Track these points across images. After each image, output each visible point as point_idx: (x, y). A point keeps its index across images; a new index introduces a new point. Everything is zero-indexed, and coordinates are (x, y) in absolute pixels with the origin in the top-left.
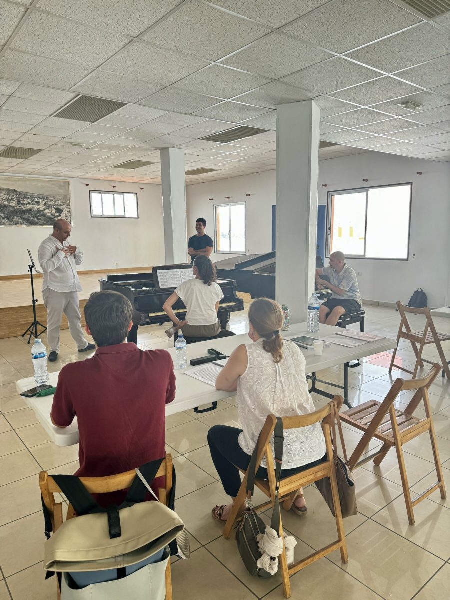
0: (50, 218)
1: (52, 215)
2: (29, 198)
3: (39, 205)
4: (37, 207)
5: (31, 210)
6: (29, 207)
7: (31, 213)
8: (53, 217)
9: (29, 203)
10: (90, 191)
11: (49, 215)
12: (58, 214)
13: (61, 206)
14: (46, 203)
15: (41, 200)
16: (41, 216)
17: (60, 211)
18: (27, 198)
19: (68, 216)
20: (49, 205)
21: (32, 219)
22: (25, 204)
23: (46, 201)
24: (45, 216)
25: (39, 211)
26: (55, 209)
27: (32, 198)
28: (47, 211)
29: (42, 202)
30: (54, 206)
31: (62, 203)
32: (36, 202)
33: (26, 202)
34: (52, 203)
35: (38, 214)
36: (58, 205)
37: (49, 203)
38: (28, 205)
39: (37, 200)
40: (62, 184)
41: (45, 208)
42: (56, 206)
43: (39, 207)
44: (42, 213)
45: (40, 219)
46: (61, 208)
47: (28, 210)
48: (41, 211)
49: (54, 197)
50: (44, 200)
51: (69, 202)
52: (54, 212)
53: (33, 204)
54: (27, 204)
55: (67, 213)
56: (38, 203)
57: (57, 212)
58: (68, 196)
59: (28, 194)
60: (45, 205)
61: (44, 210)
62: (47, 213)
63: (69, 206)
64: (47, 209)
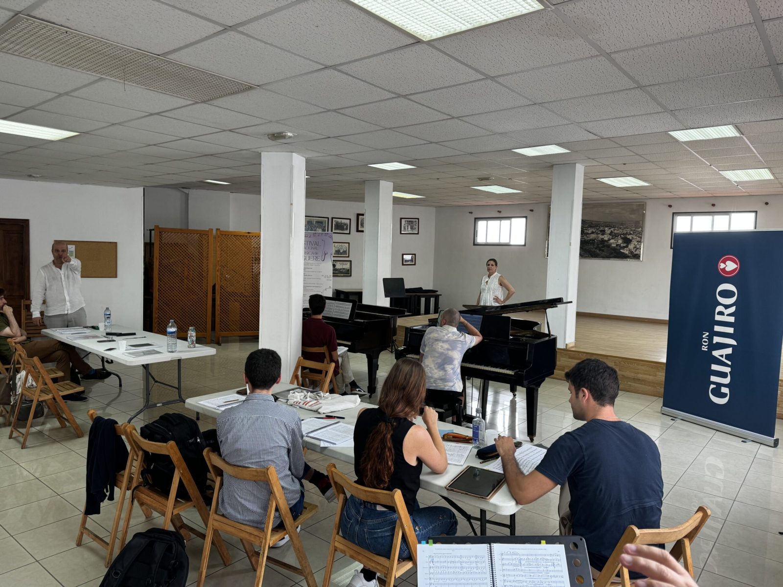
0: (614, 249)
1: (617, 245)
2: (594, 227)
3: (603, 235)
4: (601, 237)
5: (594, 240)
6: (593, 236)
7: (593, 244)
8: (618, 248)
9: (593, 233)
10: (673, 213)
11: (614, 245)
12: (625, 245)
13: (631, 234)
14: (612, 232)
15: (606, 229)
16: (604, 246)
17: (627, 241)
18: (591, 227)
19: (638, 247)
20: (615, 234)
21: (594, 250)
22: (588, 234)
23: (612, 229)
24: (609, 246)
25: (603, 241)
26: (622, 238)
27: (597, 226)
28: (612, 241)
29: (608, 231)
30: (621, 235)
31: (632, 231)
32: (601, 231)
33: (590, 232)
34: (620, 231)
35: (601, 244)
36: (627, 234)
37: (616, 232)
38: (592, 235)
39: (602, 228)
40: (635, 207)
41: (611, 237)
42: (623, 234)
43: (603, 237)
44: (606, 243)
45: (603, 251)
46: (629, 237)
47: (590, 240)
48: (606, 241)
49: (622, 224)
50: (610, 229)
51: (640, 229)
52: (620, 242)
53: (597, 234)
54: (590, 234)
55: (636, 243)
56: (603, 232)
57: (624, 242)
58: (641, 222)
59: (594, 223)
60: (611, 234)
61: (609, 240)
62: (611, 244)
63: (640, 235)
64: (612, 239)
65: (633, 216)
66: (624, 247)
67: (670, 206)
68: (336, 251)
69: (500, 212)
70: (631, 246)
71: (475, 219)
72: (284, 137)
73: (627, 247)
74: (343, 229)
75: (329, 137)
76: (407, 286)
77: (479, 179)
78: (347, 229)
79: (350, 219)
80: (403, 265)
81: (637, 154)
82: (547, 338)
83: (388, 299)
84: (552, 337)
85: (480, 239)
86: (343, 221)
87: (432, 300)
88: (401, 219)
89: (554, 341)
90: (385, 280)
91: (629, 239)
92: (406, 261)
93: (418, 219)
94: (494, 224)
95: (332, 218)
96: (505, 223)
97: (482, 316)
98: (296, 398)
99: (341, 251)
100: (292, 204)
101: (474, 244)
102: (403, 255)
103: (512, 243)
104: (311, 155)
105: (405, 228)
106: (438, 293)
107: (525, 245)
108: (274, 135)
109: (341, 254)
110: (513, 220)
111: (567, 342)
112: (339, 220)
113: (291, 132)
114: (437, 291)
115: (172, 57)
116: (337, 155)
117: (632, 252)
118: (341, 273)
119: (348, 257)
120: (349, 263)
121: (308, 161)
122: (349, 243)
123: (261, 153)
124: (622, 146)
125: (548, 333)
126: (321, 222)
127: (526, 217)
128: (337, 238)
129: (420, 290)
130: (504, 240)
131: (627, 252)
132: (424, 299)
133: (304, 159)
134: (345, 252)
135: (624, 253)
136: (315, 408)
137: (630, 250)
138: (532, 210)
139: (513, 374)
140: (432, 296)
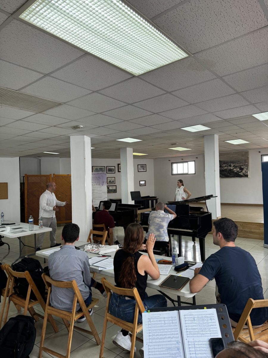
0: (236, 173)
1: (237, 171)
2: (226, 164)
3: (230, 167)
4: (229, 168)
5: (226, 170)
6: (226, 168)
7: (226, 171)
8: (238, 172)
9: (225, 166)
10: (261, 155)
11: (236, 171)
12: (241, 171)
13: (243, 166)
14: (234, 165)
15: (232, 164)
16: (231, 172)
17: (242, 169)
18: (224, 164)
19: (247, 171)
20: (236, 166)
21: (227, 174)
22: (223, 167)
23: (234, 164)
24: (233, 172)
25: (230, 170)
26: (239, 168)
27: (227, 163)
28: (235, 169)
29: (232, 165)
30: (238, 166)
31: (243, 164)
32: (229, 165)
33: (224, 166)
34: (238, 165)
36: (241, 166)
37: (236, 165)
39: (229, 164)
40: (243, 154)
41: (234, 168)
42: (240, 166)
43: (230, 168)
44: (232, 171)
45: (231, 174)
46: (242, 167)
47: (225, 170)
48: (232, 169)
49: (239, 162)
51: (247, 163)
52: (238, 169)
53: (228, 167)
55: (246, 170)
56: (230, 166)
57: (240, 170)
58: (247, 160)
59: (225, 162)
60: (233, 166)
61: (233, 169)
62: (234, 171)
63: (247, 166)
64: (235, 168)
65: (243, 158)
66: (240, 172)
67: (260, 152)
68: (109, 181)
69: (182, 159)
70: (244, 171)
71: (172, 163)
72: (79, 128)
73: (242, 172)
74: (112, 171)
75: (100, 127)
76: (142, 196)
77: (171, 144)
78: (113, 171)
79: (115, 167)
80: (140, 186)
81: (242, 128)
82: (207, 214)
83: (134, 201)
84: (209, 213)
85: (175, 172)
86: (112, 168)
87: (154, 201)
88: (138, 165)
89: (210, 215)
90: (131, 193)
91: (242, 168)
92: (141, 184)
93: (146, 165)
94: (180, 165)
95: (107, 167)
96: (185, 164)
97: (176, 205)
98: (88, 248)
99: (112, 181)
100: (85, 159)
101: (172, 175)
102: (140, 181)
103: (189, 173)
104: (93, 136)
105: (140, 169)
106: (157, 198)
107: (195, 174)
108: (74, 127)
109: (111, 183)
110: (189, 163)
111: (217, 216)
112: (110, 167)
113: (82, 125)
114: (156, 197)
115: (23, 91)
116: (104, 135)
117: (244, 174)
118: (112, 191)
119: (115, 184)
120: (115, 187)
121: (92, 139)
122: (115, 177)
123: (70, 137)
124: (235, 125)
125: (207, 211)
126: (102, 169)
127: (195, 161)
128: (108, 175)
129: (148, 197)
130: (186, 172)
131: (242, 174)
132: (151, 201)
133: (90, 138)
134: (113, 182)
135: (240, 175)
136: (97, 252)
137: (243, 173)
138: (197, 158)
139: (192, 231)
140: (154, 199)
